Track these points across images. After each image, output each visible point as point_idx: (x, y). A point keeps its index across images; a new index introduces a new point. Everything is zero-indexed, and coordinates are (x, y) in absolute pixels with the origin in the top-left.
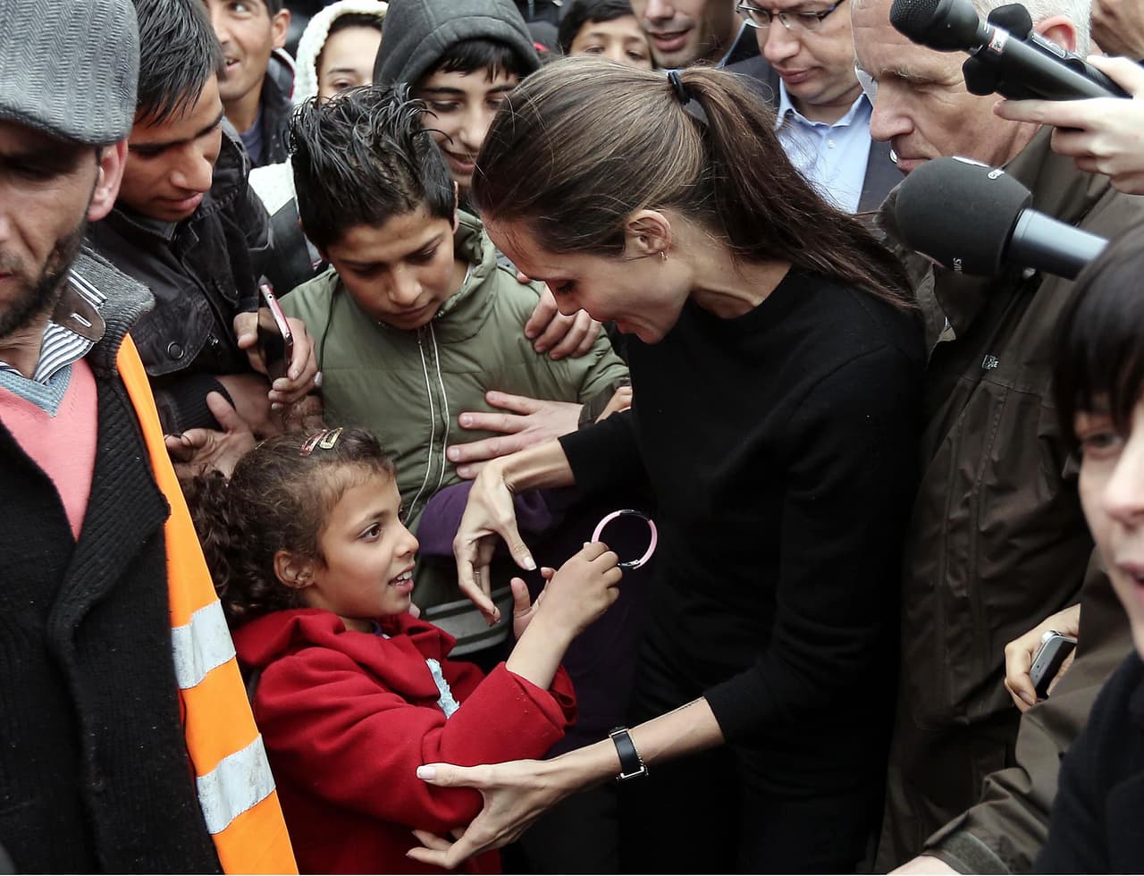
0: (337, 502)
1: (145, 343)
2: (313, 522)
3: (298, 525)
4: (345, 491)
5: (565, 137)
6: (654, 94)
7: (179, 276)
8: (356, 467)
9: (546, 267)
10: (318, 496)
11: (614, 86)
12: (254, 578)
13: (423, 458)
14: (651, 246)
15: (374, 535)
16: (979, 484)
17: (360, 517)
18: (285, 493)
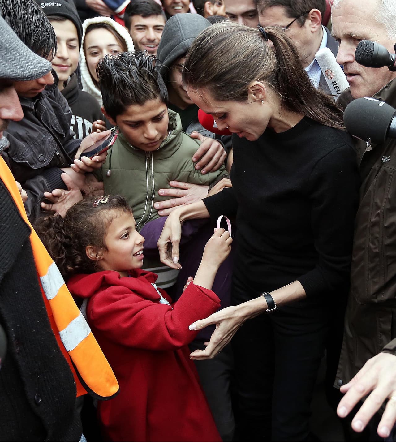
0: (110, 224)
1: (29, 155)
2: (101, 233)
3: (95, 234)
4: (113, 220)
5: (223, 52)
6: (256, 36)
7: (39, 127)
8: (117, 210)
9: (216, 107)
10: (102, 223)
11: (240, 32)
12: (76, 256)
13: (143, 207)
14: (258, 97)
15: (126, 237)
16: (383, 208)
17: (120, 230)
18: (88, 222)
